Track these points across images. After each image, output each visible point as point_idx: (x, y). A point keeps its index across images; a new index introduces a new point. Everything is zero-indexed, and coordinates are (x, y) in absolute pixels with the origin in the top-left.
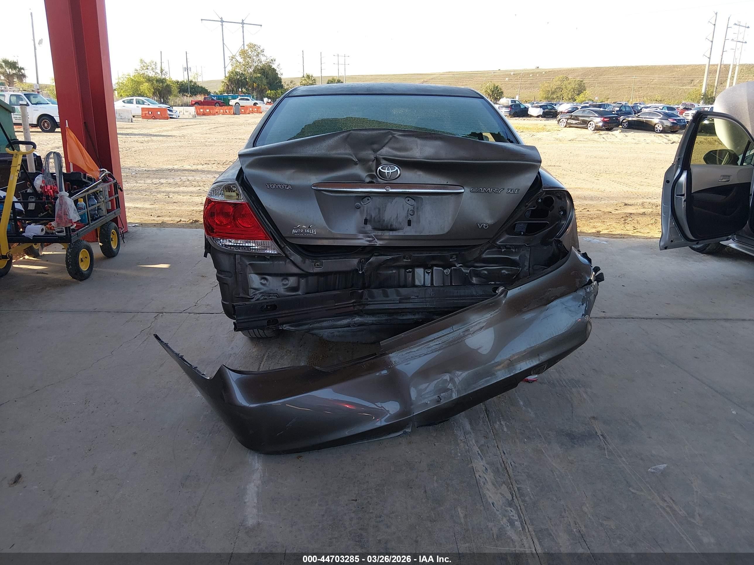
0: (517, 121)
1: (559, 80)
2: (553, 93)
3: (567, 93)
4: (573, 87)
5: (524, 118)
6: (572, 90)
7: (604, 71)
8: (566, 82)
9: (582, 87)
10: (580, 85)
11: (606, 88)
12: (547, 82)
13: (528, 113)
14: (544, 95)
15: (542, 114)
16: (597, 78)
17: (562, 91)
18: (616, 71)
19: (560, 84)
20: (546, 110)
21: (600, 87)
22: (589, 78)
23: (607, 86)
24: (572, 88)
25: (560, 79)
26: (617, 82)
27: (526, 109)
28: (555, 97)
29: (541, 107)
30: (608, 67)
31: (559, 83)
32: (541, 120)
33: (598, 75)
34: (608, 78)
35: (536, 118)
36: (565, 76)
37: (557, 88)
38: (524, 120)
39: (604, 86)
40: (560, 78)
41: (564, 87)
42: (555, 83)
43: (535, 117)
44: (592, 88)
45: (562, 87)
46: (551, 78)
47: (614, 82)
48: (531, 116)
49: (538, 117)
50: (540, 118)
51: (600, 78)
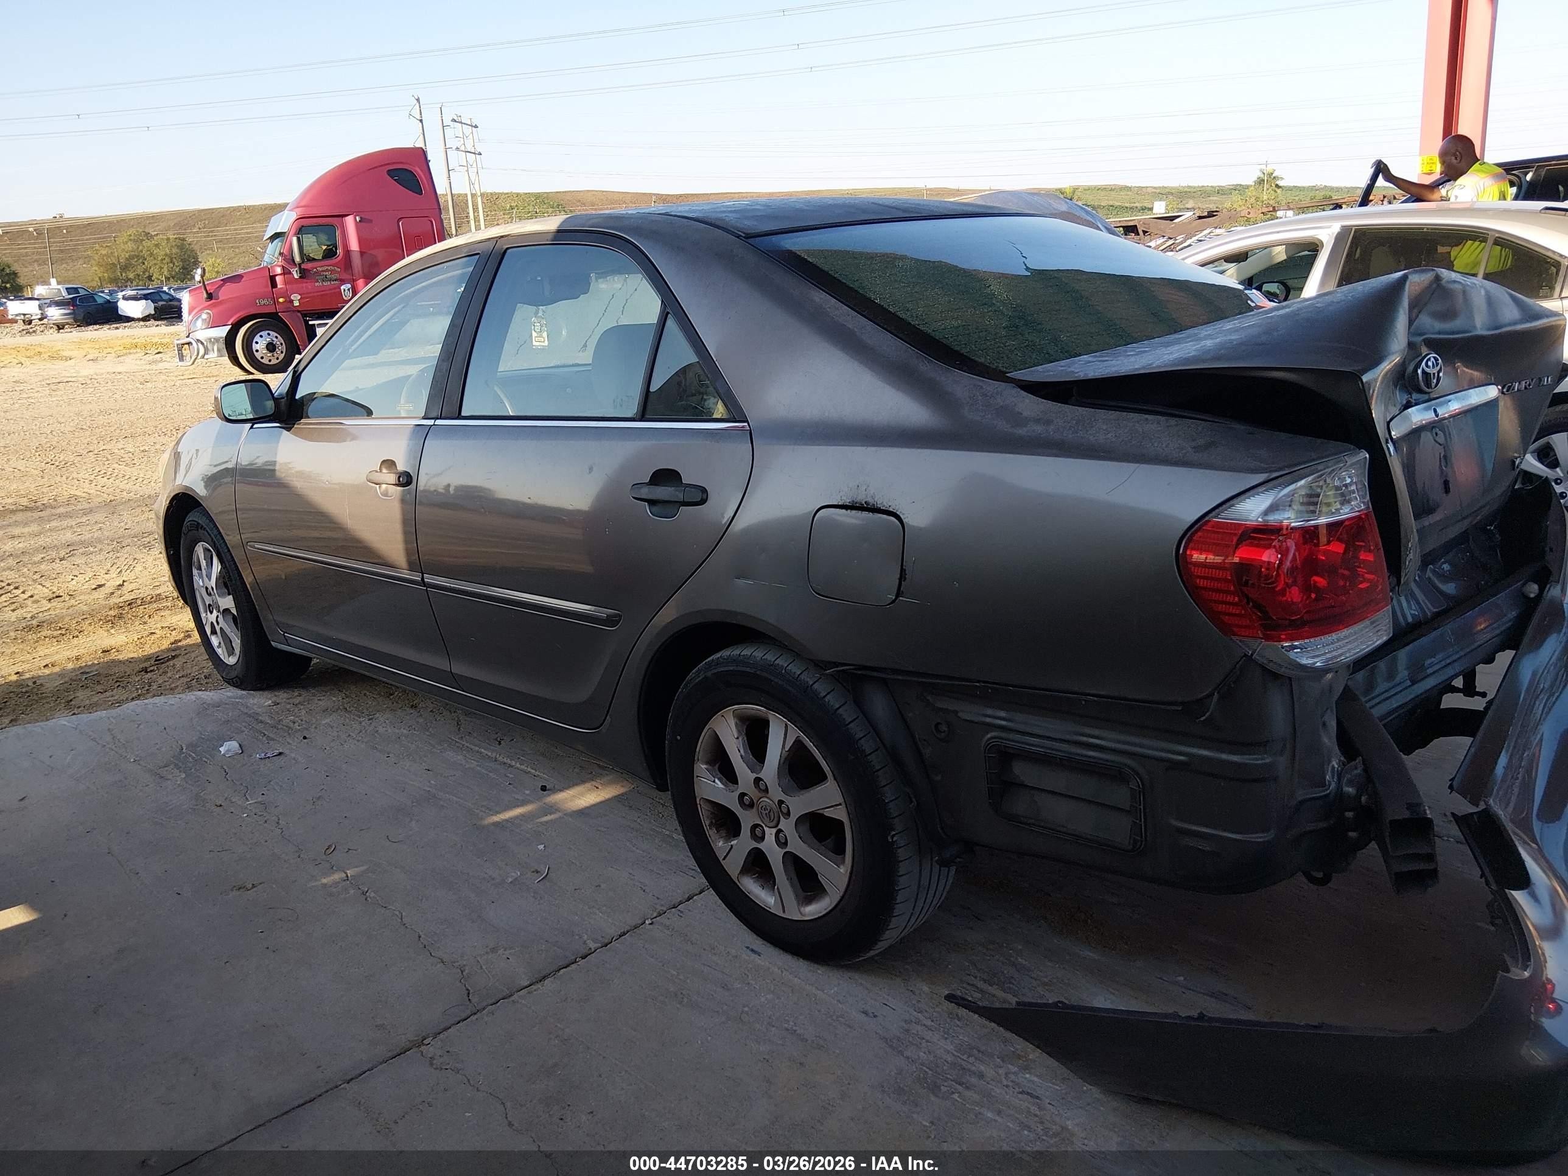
0: (100, 332)
1: (130, 240)
2: (125, 268)
3: (158, 267)
4: (168, 251)
5: (115, 326)
6: (167, 260)
7: (223, 216)
8: (147, 243)
9: (189, 253)
10: (181, 247)
11: (237, 250)
12: (104, 245)
13: (120, 313)
14: (106, 274)
15: (153, 312)
16: (212, 232)
17: (144, 264)
18: (247, 216)
19: (135, 247)
20: (161, 303)
21: (224, 249)
22: (195, 233)
23: (238, 247)
24: (166, 255)
25: (132, 238)
26: (256, 237)
27: (111, 305)
28: (131, 276)
29: (146, 297)
30: (229, 208)
31: (131, 246)
32: (157, 326)
33: (212, 226)
34: (236, 230)
35: (142, 323)
36: (141, 230)
37: (131, 257)
38: (117, 328)
39: (232, 247)
40: (130, 235)
41: (145, 253)
42: (123, 248)
43: (139, 320)
44: (208, 252)
45: (141, 254)
46: (110, 237)
47: (249, 238)
48: (128, 319)
49: (145, 319)
50: (152, 322)
51: (218, 231)
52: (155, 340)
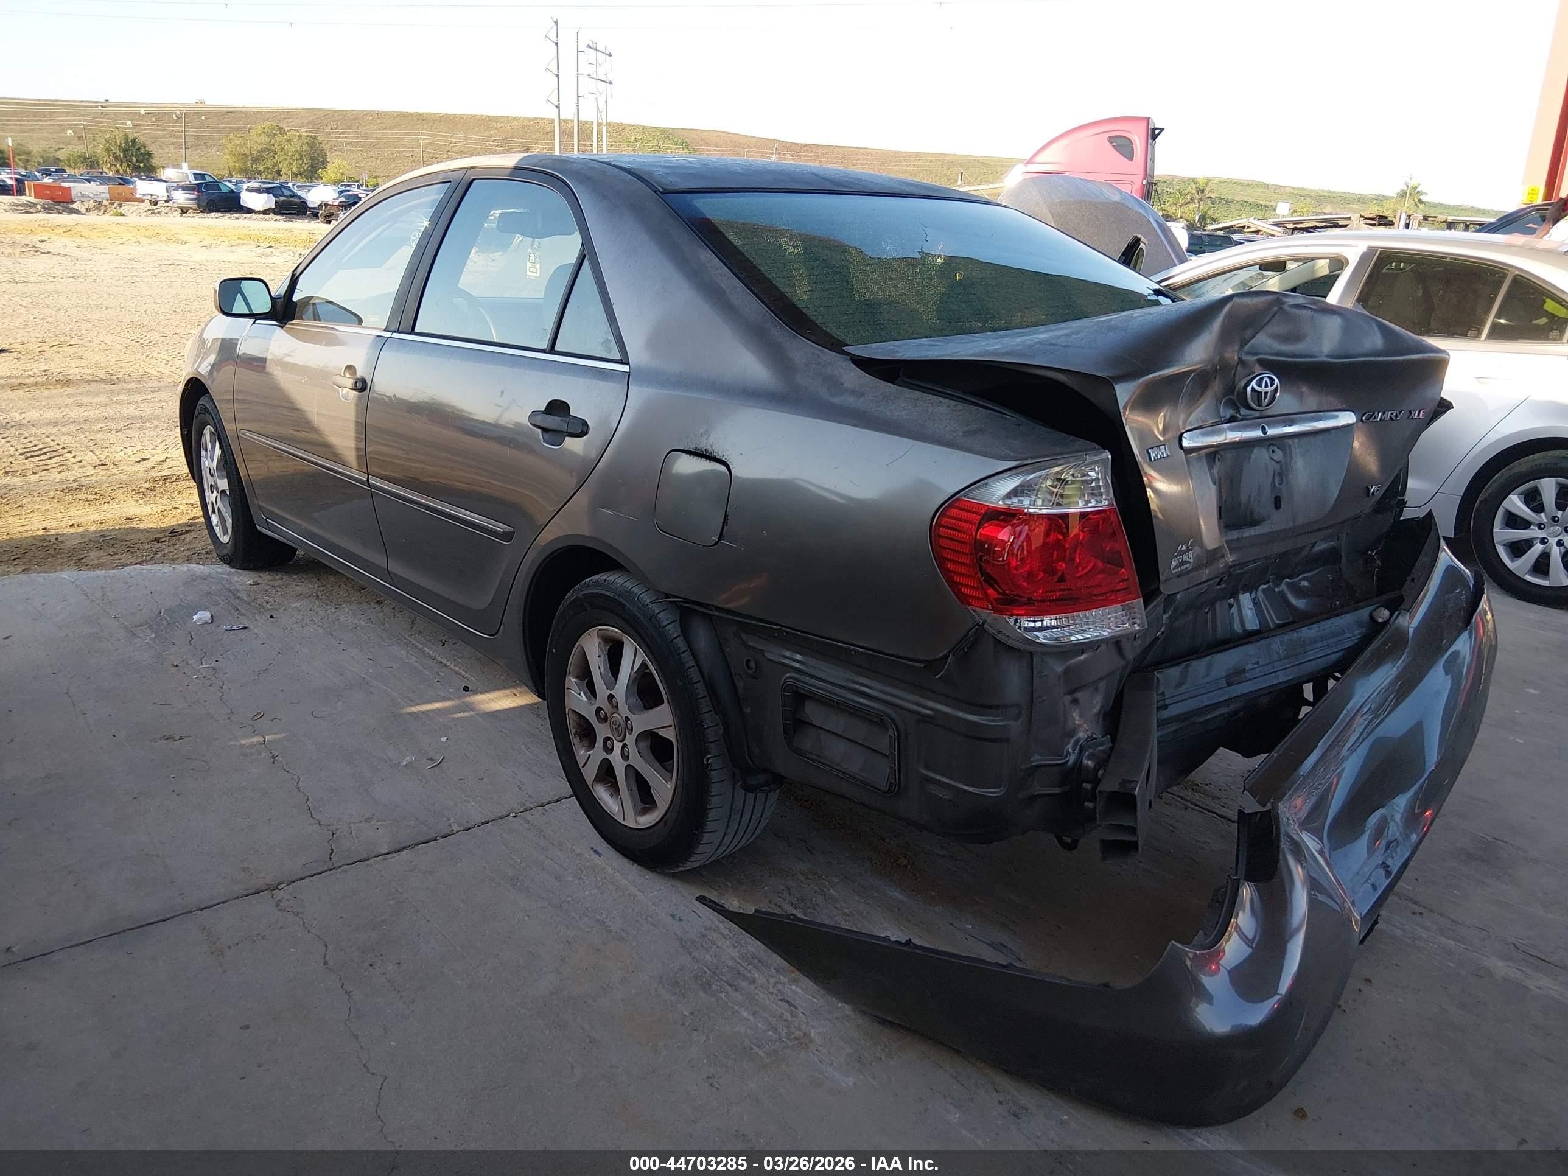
0: (221, 220)
1: (264, 133)
2: (255, 160)
3: (287, 162)
4: (299, 148)
5: (236, 215)
6: (297, 156)
7: (355, 119)
8: (279, 138)
9: (319, 152)
10: (312, 146)
11: (365, 154)
12: (239, 135)
13: (242, 204)
14: (237, 164)
15: (273, 207)
16: (343, 133)
17: (274, 158)
18: (379, 121)
19: (268, 140)
20: (282, 198)
21: (353, 152)
22: (327, 132)
23: (367, 151)
24: (296, 151)
25: (265, 131)
26: (385, 143)
27: (234, 195)
28: (261, 168)
29: (268, 191)
30: (362, 112)
31: (264, 138)
32: (276, 220)
33: (344, 127)
34: (366, 134)
35: (262, 216)
36: (275, 124)
37: (262, 150)
38: (237, 218)
39: (361, 150)
40: (264, 128)
41: (277, 147)
42: (256, 140)
43: (259, 212)
44: (337, 153)
45: (273, 148)
46: (244, 128)
47: (379, 143)
48: (249, 211)
49: (266, 212)
50: (272, 215)
51: (349, 133)
52: (269, 234)
